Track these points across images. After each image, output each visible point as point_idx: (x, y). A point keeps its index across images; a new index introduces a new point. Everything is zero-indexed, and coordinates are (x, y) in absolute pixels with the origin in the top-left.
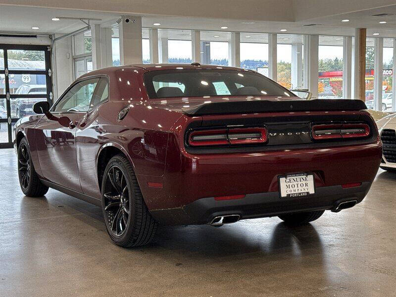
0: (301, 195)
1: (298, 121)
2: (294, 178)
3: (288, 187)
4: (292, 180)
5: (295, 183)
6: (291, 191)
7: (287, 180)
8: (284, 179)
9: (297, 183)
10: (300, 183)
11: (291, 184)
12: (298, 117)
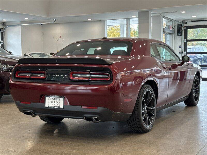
0: (55, 107)
1: (61, 69)
2: (53, 98)
3: (50, 102)
4: (52, 99)
5: (53, 101)
6: (50, 104)
7: (49, 99)
8: (48, 98)
9: (54, 101)
10: (56, 101)
11: (51, 101)
12: (60, 67)
